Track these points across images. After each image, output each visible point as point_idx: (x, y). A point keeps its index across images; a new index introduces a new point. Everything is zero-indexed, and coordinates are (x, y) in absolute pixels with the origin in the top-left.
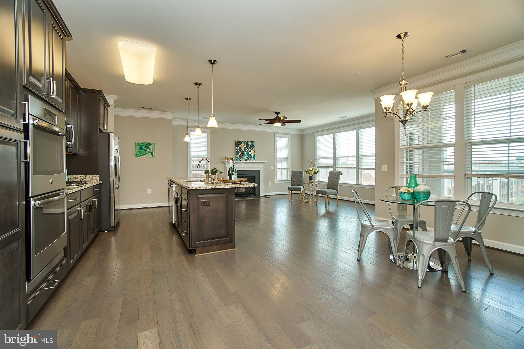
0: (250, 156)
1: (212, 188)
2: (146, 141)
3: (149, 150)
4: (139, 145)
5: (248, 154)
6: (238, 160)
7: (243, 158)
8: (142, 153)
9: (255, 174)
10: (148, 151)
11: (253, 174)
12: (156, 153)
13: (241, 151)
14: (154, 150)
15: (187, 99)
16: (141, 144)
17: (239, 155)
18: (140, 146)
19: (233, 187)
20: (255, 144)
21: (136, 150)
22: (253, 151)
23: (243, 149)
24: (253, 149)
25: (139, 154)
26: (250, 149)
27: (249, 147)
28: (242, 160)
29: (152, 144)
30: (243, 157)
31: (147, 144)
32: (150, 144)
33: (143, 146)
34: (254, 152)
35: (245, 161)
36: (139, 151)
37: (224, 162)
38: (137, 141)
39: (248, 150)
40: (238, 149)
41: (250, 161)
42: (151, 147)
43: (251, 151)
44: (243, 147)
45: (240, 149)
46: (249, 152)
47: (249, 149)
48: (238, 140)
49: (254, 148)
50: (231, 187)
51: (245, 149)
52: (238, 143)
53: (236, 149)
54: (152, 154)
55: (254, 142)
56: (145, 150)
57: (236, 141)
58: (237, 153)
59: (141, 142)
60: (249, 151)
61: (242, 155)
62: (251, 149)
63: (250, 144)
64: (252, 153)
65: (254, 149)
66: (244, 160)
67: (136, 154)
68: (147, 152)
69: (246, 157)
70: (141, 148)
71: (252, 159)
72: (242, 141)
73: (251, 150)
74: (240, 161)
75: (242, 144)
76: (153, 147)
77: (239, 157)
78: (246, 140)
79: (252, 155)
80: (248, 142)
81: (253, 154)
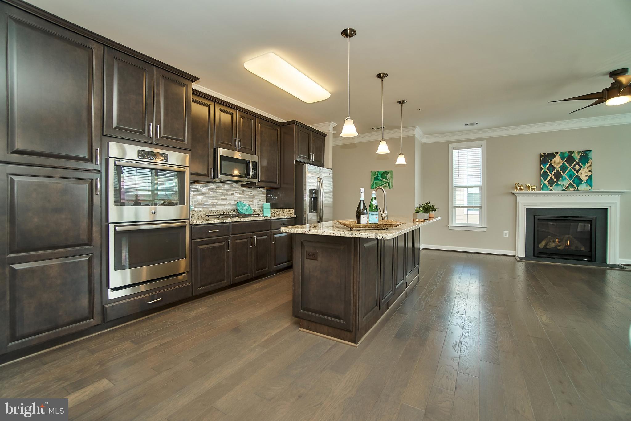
0: (576, 180)
1: (306, 233)
2: (382, 169)
3: (386, 180)
4: (374, 175)
5: (570, 177)
6: (544, 188)
7: (558, 184)
8: (378, 184)
9: (592, 217)
10: (384, 181)
11: (589, 218)
12: (394, 184)
13: (553, 173)
14: (391, 180)
15: (400, 102)
16: (377, 174)
17: (548, 180)
18: (376, 176)
19: (336, 235)
20: (591, 155)
21: (371, 181)
22: (586, 170)
23: (558, 167)
24: (587, 165)
25: (375, 186)
26: (577, 167)
27: (574, 163)
28: (555, 188)
29: (389, 173)
30: (557, 182)
31: (383, 173)
32: (386, 173)
33: (379, 176)
34: (590, 171)
35: (564, 190)
36: (375, 182)
37: (514, 194)
38: (373, 170)
39: (573, 168)
40: (545, 168)
41: (578, 190)
42: (388, 176)
43: (580, 169)
44: (559, 163)
45: (551, 168)
46: (575, 172)
47: (575, 166)
48: (546, 152)
49: (589, 164)
50: (333, 235)
51: (564, 168)
52: (547, 158)
53: (542, 169)
54: (389, 185)
55: (590, 151)
56: (381, 180)
57: (541, 154)
58: (545, 175)
59: (376, 170)
60: (575, 170)
61: (555, 180)
62: (579, 165)
63: (577, 156)
64: (583, 174)
65: (590, 166)
66: (559, 188)
67: (372, 185)
68: (384, 183)
69: (566, 182)
70: (376, 178)
71: (583, 187)
72: (557, 153)
73: (581, 167)
74: (551, 190)
75: (557, 159)
76: (390, 175)
77: (547, 184)
78: (566, 149)
79: (584, 178)
80: (571, 153)
81: (587, 176)
